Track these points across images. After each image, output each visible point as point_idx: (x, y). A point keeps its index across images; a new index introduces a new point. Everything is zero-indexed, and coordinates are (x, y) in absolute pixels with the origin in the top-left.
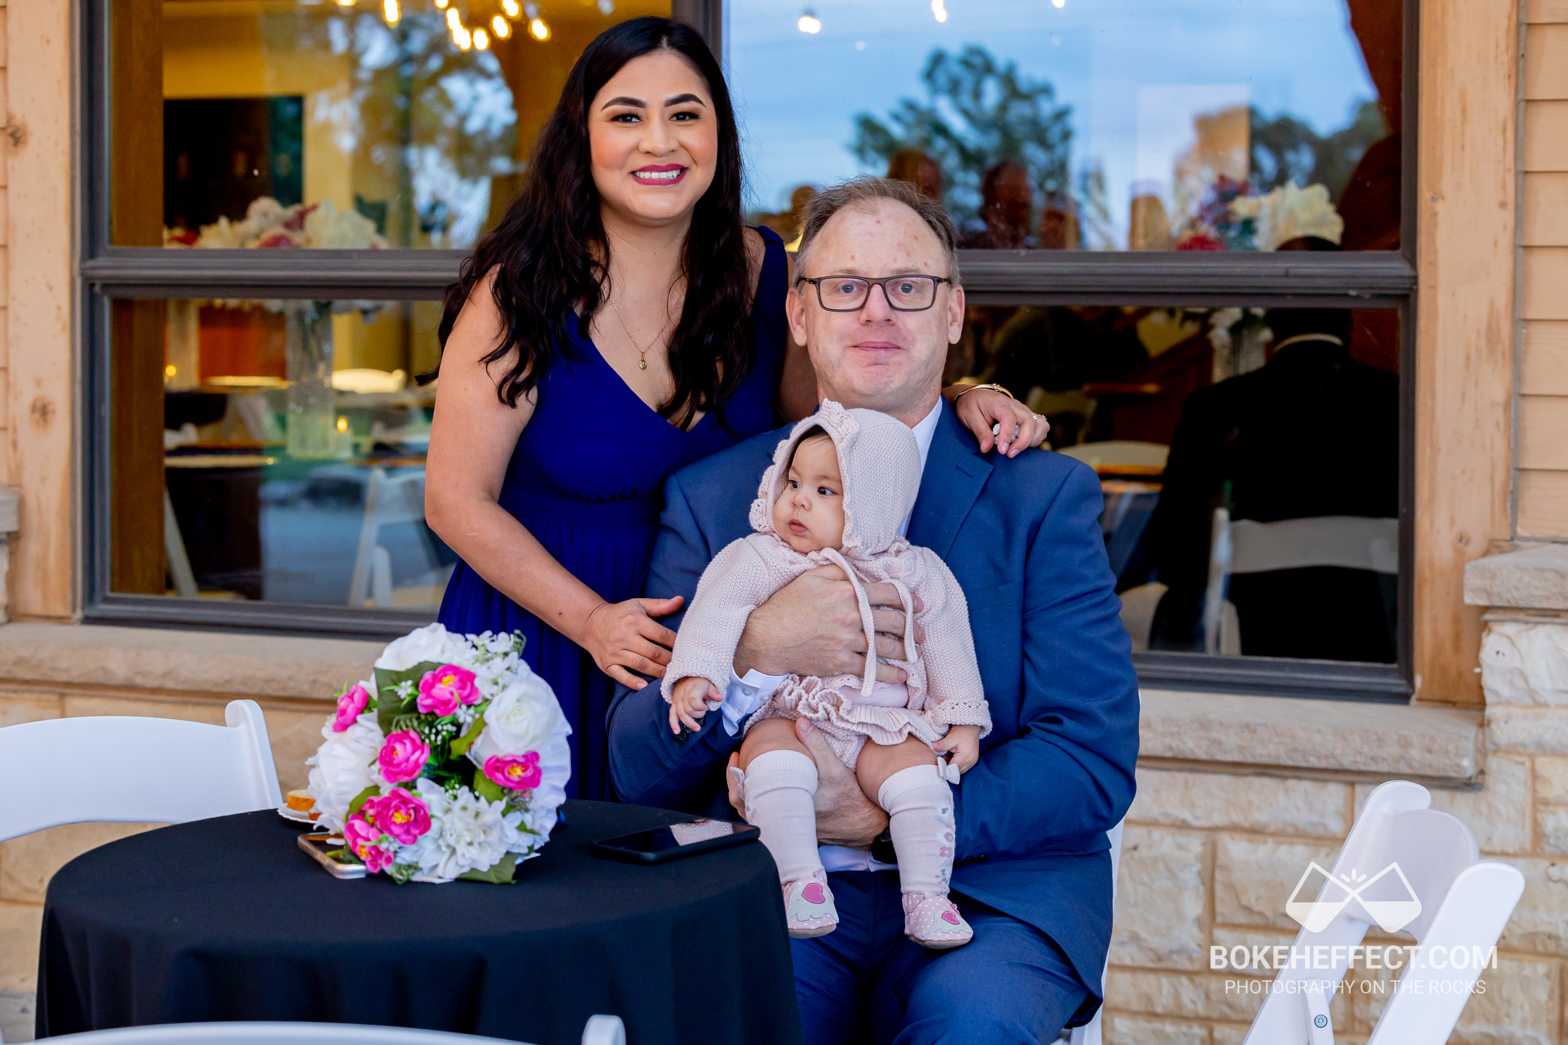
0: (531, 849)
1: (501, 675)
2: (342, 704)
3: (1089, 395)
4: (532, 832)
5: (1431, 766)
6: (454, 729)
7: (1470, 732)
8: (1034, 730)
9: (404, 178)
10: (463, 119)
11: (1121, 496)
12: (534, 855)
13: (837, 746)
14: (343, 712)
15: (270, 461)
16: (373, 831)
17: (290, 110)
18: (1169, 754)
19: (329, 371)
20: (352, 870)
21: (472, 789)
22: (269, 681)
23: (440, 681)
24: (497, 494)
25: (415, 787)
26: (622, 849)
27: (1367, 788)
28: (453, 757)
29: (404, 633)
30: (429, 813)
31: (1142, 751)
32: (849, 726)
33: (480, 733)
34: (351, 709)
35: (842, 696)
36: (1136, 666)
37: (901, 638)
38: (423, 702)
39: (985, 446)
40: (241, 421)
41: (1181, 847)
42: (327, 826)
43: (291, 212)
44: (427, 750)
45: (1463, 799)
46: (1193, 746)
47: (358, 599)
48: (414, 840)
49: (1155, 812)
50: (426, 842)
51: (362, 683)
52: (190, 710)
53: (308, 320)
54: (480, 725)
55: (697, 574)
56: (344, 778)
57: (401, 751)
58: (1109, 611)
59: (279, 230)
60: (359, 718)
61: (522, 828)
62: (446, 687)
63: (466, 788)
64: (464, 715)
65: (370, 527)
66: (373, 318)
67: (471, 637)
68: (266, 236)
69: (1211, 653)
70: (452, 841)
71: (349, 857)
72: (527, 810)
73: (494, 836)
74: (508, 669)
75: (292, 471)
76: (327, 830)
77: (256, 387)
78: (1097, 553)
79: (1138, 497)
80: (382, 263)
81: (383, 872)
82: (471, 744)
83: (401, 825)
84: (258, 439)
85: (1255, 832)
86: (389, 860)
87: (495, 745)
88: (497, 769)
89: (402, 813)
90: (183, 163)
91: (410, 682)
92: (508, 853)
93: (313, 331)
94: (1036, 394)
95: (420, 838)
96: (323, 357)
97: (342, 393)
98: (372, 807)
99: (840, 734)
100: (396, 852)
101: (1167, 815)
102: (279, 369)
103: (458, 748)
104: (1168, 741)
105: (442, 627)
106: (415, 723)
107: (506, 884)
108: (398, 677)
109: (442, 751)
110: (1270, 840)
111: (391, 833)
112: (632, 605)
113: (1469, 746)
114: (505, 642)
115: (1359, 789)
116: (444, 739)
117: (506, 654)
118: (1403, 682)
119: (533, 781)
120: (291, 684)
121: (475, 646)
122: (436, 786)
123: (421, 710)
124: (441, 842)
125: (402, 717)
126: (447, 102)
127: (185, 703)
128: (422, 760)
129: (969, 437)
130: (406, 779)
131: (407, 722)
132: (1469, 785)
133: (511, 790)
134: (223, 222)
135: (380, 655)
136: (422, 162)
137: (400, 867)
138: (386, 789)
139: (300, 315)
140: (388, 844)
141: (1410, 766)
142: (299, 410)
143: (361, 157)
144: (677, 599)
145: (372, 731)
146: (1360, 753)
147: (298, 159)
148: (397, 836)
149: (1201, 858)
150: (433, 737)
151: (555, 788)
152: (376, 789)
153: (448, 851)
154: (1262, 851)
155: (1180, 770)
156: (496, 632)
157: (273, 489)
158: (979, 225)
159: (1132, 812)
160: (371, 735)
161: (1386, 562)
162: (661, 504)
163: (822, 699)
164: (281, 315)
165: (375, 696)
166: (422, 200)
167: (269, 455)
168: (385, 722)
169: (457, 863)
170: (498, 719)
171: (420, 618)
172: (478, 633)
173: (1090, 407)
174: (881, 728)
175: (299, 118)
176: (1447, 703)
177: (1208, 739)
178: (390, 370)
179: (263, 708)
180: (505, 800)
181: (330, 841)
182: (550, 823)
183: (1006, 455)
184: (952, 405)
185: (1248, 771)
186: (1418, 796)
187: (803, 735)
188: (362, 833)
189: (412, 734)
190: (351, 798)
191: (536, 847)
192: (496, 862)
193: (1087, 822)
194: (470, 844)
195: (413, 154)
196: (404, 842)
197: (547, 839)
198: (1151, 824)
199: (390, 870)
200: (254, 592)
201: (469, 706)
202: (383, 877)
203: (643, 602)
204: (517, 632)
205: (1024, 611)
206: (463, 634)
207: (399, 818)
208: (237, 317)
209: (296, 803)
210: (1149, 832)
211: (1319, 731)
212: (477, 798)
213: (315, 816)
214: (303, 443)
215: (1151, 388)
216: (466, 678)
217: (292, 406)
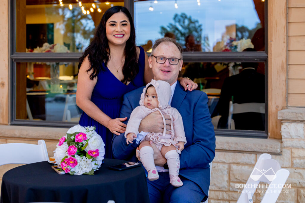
0: (97, 168)
1: (91, 134)
2: (60, 140)
3: (206, 80)
4: (97, 165)
5: (272, 151)
6: (82, 145)
7: (279, 144)
8: (195, 143)
9: (73, 39)
10: (85, 28)
11: (212, 99)
12: (98, 169)
13: (157, 146)
14: (60, 142)
15: (47, 94)
16: (66, 165)
17: (51, 26)
18: (221, 149)
19: (59, 76)
20: (62, 173)
21: (86, 157)
22: (47, 136)
23: (79, 136)
24: (90, 99)
25: (74, 156)
26: (115, 168)
27: (259, 155)
28: (82, 150)
29: (72, 126)
30: (77, 161)
31: (216, 148)
32: (160, 142)
33: (87, 146)
34: (62, 141)
35: (159, 137)
36: (215, 132)
37: (170, 125)
38: (76, 140)
39: (186, 89)
40: (41, 86)
41: (224, 167)
42: (57, 164)
43: (51, 45)
44: (77, 149)
45: (278, 157)
46: (226, 147)
47: (64, 120)
48: (74, 167)
49: (218, 160)
50: (77, 167)
51: (64, 136)
52: (31, 142)
53: (55, 66)
54: (87, 144)
55: (130, 113)
56: (61, 155)
57: (72, 149)
58: (209, 121)
59: (49, 49)
60: (64, 143)
61: (95, 164)
62: (81, 137)
63: (84, 157)
64: (84, 142)
65: (67, 106)
66: (67, 66)
67: (85, 127)
68: (46, 50)
69: (229, 129)
70: (82, 167)
71: (62, 170)
72: (96, 161)
73: (90, 166)
74: (93, 133)
75: (52, 95)
76: (57, 165)
77: (45, 79)
78: (207, 110)
79: (215, 99)
80: (68, 55)
81: (68, 173)
82: (85, 148)
83: (72, 164)
84: (45, 89)
85: (238, 164)
86: (69, 171)
87: (90, 148)
88: (91, 153)
89: (72, 161)
90: (30, 36)
91: (73, 136)
92: (93, 169)
93: (56, 68)
94: (195, 79)
95: (75, 166)
96: (57, 73)
97: (61, 80)
98: (66, 160)
99: (158, 144)
100: (71, 169)
101: (221, 161)
102: (49, 76)
103: (83, 149)
104: (221, 146)
105: (80, 125)
106: (75, 144)
107: (92, 175)
108: (71, 135)
109: (80, 149)
110: (241, 165)
111: (70, 165)
112: (117, 119)
113: (279, 147)
114: (92, 128)
115: (258, 155)
116: (80, 147)
117: (92, 130)
118: (266, 134)
119: (98, 155)
120: (51, 137)
121: (86, 129)
122: (79, 156)
123: (76, 141)
124: (79, 167)
125: (72, 143)
126: (82, 24)
127: (30, 141)
128: (76, 151)
129: (183, 88)
130: (73, 155)
131: (73, 144)
132: (279, 154)
133: (93, 157)
134: (38, 48)
135: (68, 131)
136: (77, 36)
137: (71, 172)
138: (69, 157)
139: (53, 65)
140: (69, 167)
141: (268, 151)
142: (53, 84)
143: (65, 35)
144: (126, 118)
145: (66, 145)
146: (258, 148)
147: (53, 36)
148: (71, 166)
149: (227, 169)
150: (78, 147)
151: (102, 156)
152: (67, 157)
153: (81, 169)
154: (239, 167)
155: (224, 152)
156: (90, 126)
157: (48, 99)
158: (185, 47)
159: (214, 160)
160: (66, 146)
161: (263, 111)
162: (123, 99)
163: (155, 137)
164: (49, 65)
165: (67, 139)
166: (77, 43)
167: (47, 92)
168: (69, 144)
169: (83, 171)
170: (91, 143)
171: (76, 124)
172: (87, 126)
173: (206, 82)
174: (166, 143)
175: (53, 28)
176: (275, 138)
177: (229, 146)
178: (70, 76)
179: (45, 141)
180: (92, 159)
181: (58, 167)
182: (101, 163)
183: (190, 91)
184: (179, 81)
185: (237, 152)
186: (269, 156)
187: (151, 144)
188: (64, 165)
189: (74, 146)
190: (62, 159)
191: (98, 168)
192: (90, 171)
193: (206, 161)
194: (85, 167)
195: (75, 34)
196: (72, 167)
197: (100, 166)
198: (218, 162)
199: (70, 172)
200: (44, 119)
201: (85, 141)
202: (68, 174)
203: (119, 118)
204: (94, 126)
205: (193, 120)
206: (84, 126)
207: (71, 162)
208: (40, 66)
209: (51, 160)
210: (218, 164)
211: (250, 144)
212: (87, 158)
213: (55, 162)
214: (54, 90)
215: (217, 78)
216: (84, 135)
217: (51, 83)
